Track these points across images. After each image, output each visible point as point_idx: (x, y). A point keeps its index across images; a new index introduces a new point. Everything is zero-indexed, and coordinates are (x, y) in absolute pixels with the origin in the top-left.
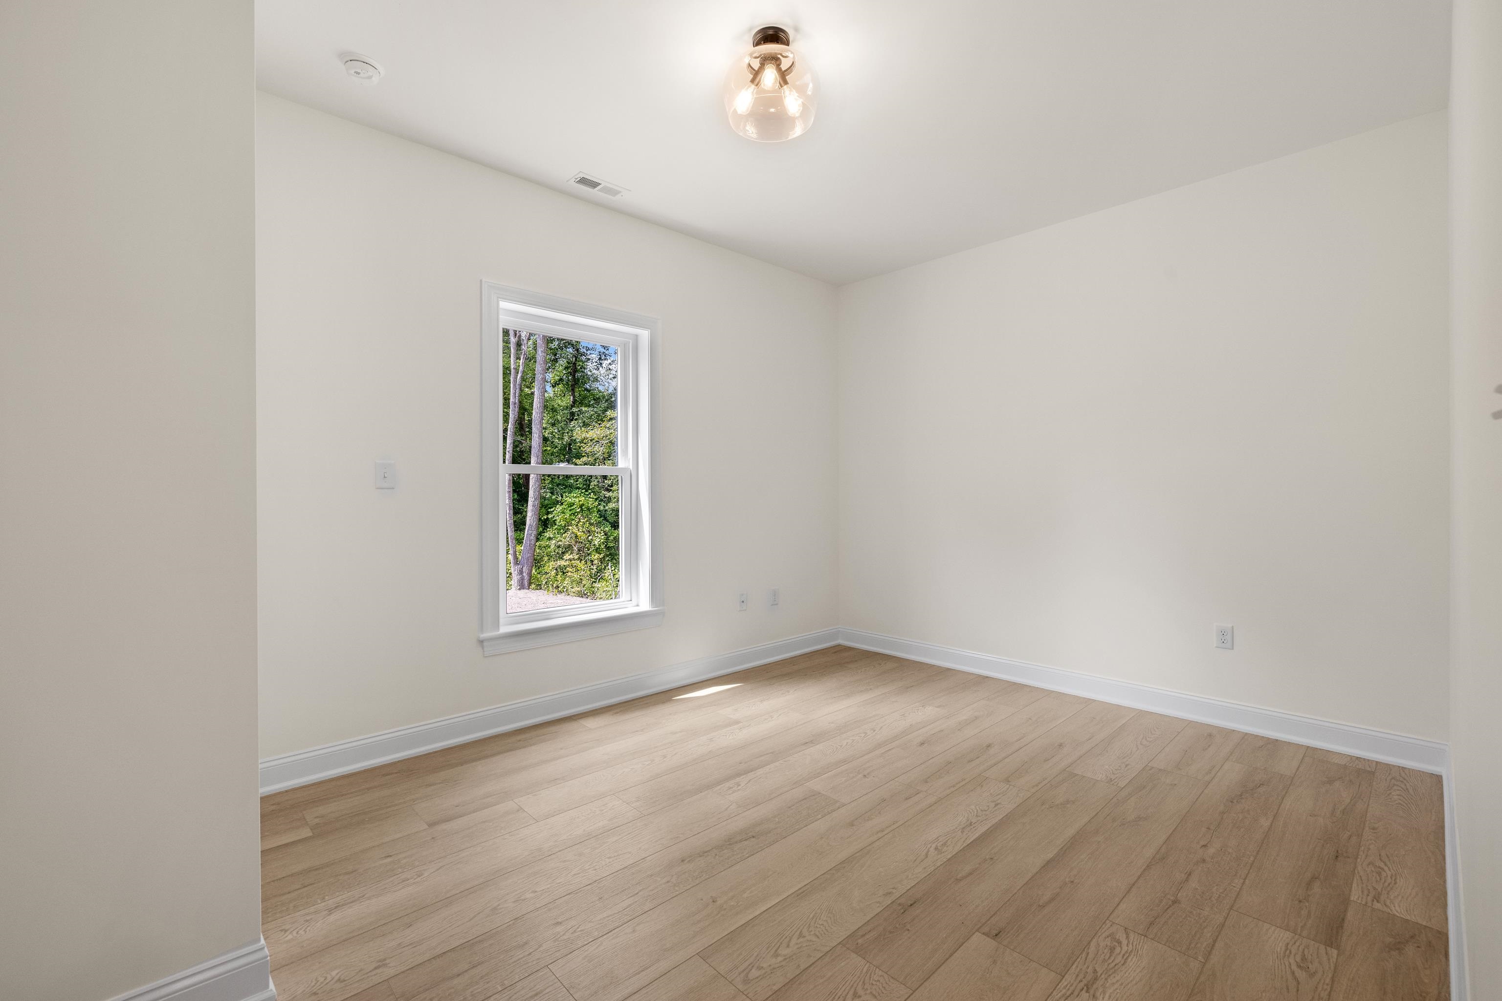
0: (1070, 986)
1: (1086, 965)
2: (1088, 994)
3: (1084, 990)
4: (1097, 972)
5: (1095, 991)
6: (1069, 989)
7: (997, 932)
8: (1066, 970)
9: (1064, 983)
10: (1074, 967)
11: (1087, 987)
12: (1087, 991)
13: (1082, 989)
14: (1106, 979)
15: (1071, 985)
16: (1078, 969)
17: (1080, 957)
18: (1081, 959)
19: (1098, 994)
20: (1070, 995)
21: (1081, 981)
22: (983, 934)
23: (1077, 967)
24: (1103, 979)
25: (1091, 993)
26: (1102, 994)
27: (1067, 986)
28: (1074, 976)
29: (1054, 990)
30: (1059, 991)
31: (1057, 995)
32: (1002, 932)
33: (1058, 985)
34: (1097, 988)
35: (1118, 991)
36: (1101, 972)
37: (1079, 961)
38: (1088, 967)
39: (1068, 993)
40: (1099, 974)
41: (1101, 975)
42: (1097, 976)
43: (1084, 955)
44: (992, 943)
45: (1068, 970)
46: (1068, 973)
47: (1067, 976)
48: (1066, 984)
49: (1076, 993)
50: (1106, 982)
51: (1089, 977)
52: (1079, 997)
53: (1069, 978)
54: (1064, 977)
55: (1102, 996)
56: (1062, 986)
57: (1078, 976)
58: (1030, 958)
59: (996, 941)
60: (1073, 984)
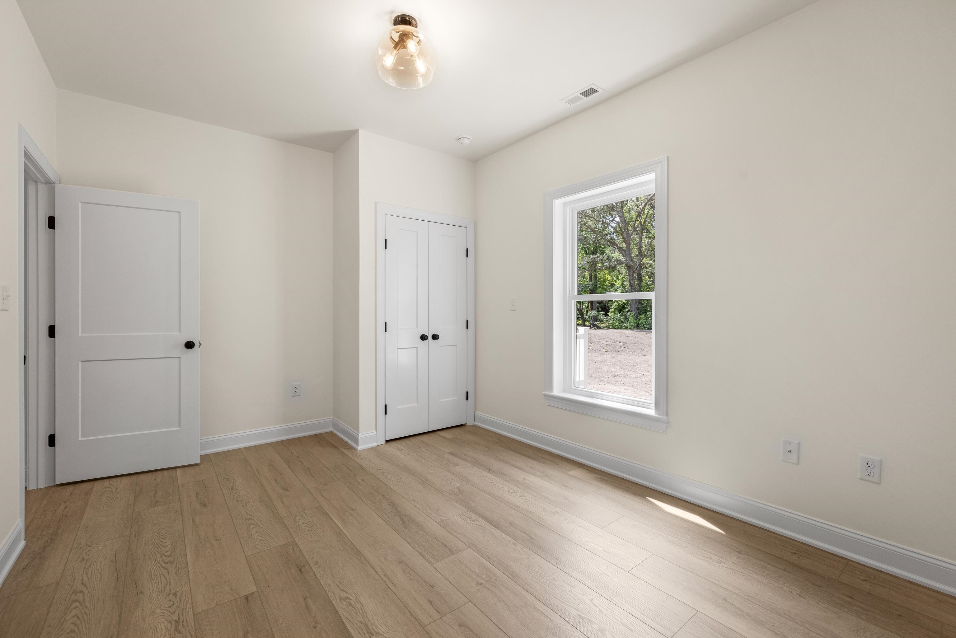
0: (186, 614)
1: (187, 630)
2: (174, 620)
3: (178, 620)
4: (178, 633)
5: (171, 624)
6: (186, 613)
7: (249, 599)
8: (195, 618)
9: (191, 613)
10: (193, 624)
11: (177, 622)
12: (176, 621)
13: (179, 619)
14: (170, 635)
15: (186, 616)
16: (189, 625)
17: (194, 631)
18: (193, 630)
19: (169, 625)
20: (183, 612)
21: (183, 621)
22: (253, 593)
23: (191, 625)
24: (172, 633)
25: (173, 622)
26: (167, 626)
27: (188, 613)
28: (188, 620)
29: (192, 606)
30: (190, 608)
31: (189, 606)
32: (246, 602)
33: (193, 610)
34: (172, 626)
35: (159, 636)
36: (176, 635)
37: (193, 628)
38: (185, 630)
39: (184, 612)
40: (176, 633)
41: (175, 634)
42: (177, 631)
43: (193, 634)
44: (243, 594)
45: (194, 619)
46: (193, 619)
47: (192, 616)
48: (190, 613)
49: (181, 615)
50: (169, 633)
51: (180, 627)
52: (178, 615)
53: (190, 617)
54: (194, 615)
55: (166, 625)
56: (190, 611)
57: (187, 622)
58: (219, 606)
59: (243, 596)
60: (186, 617)
